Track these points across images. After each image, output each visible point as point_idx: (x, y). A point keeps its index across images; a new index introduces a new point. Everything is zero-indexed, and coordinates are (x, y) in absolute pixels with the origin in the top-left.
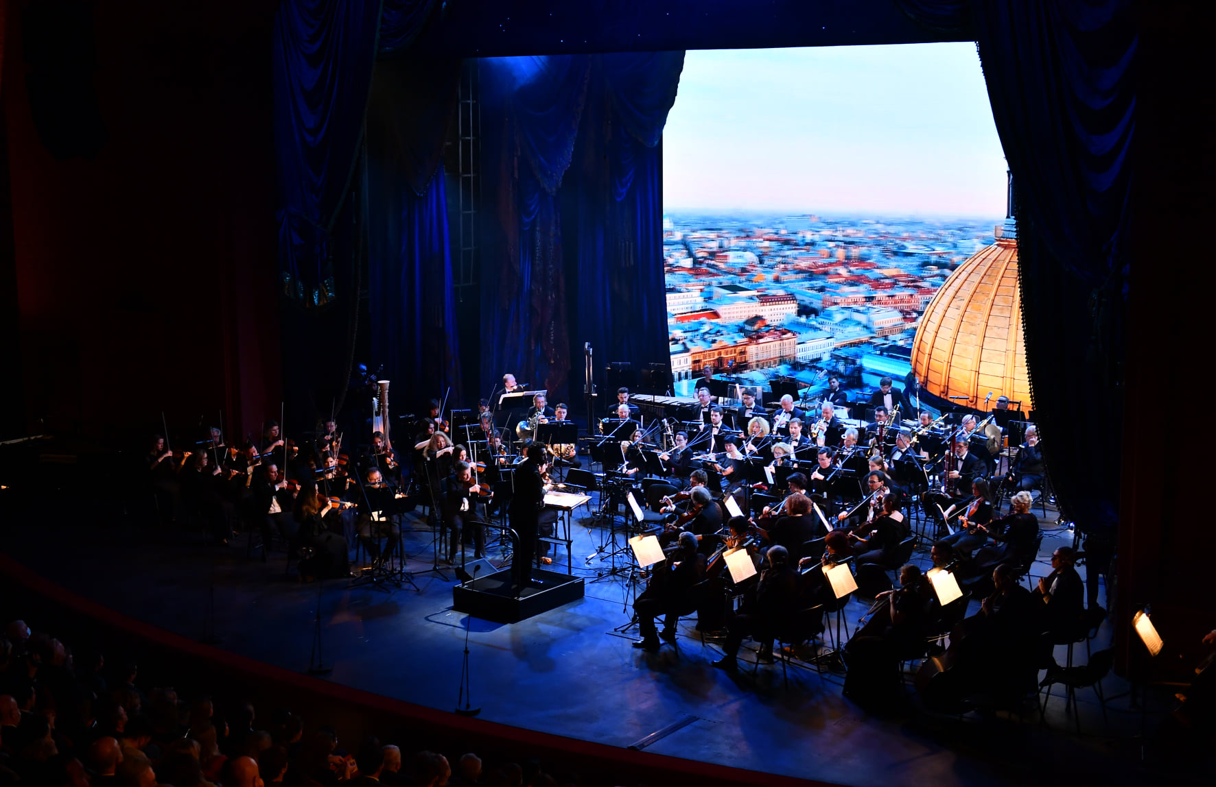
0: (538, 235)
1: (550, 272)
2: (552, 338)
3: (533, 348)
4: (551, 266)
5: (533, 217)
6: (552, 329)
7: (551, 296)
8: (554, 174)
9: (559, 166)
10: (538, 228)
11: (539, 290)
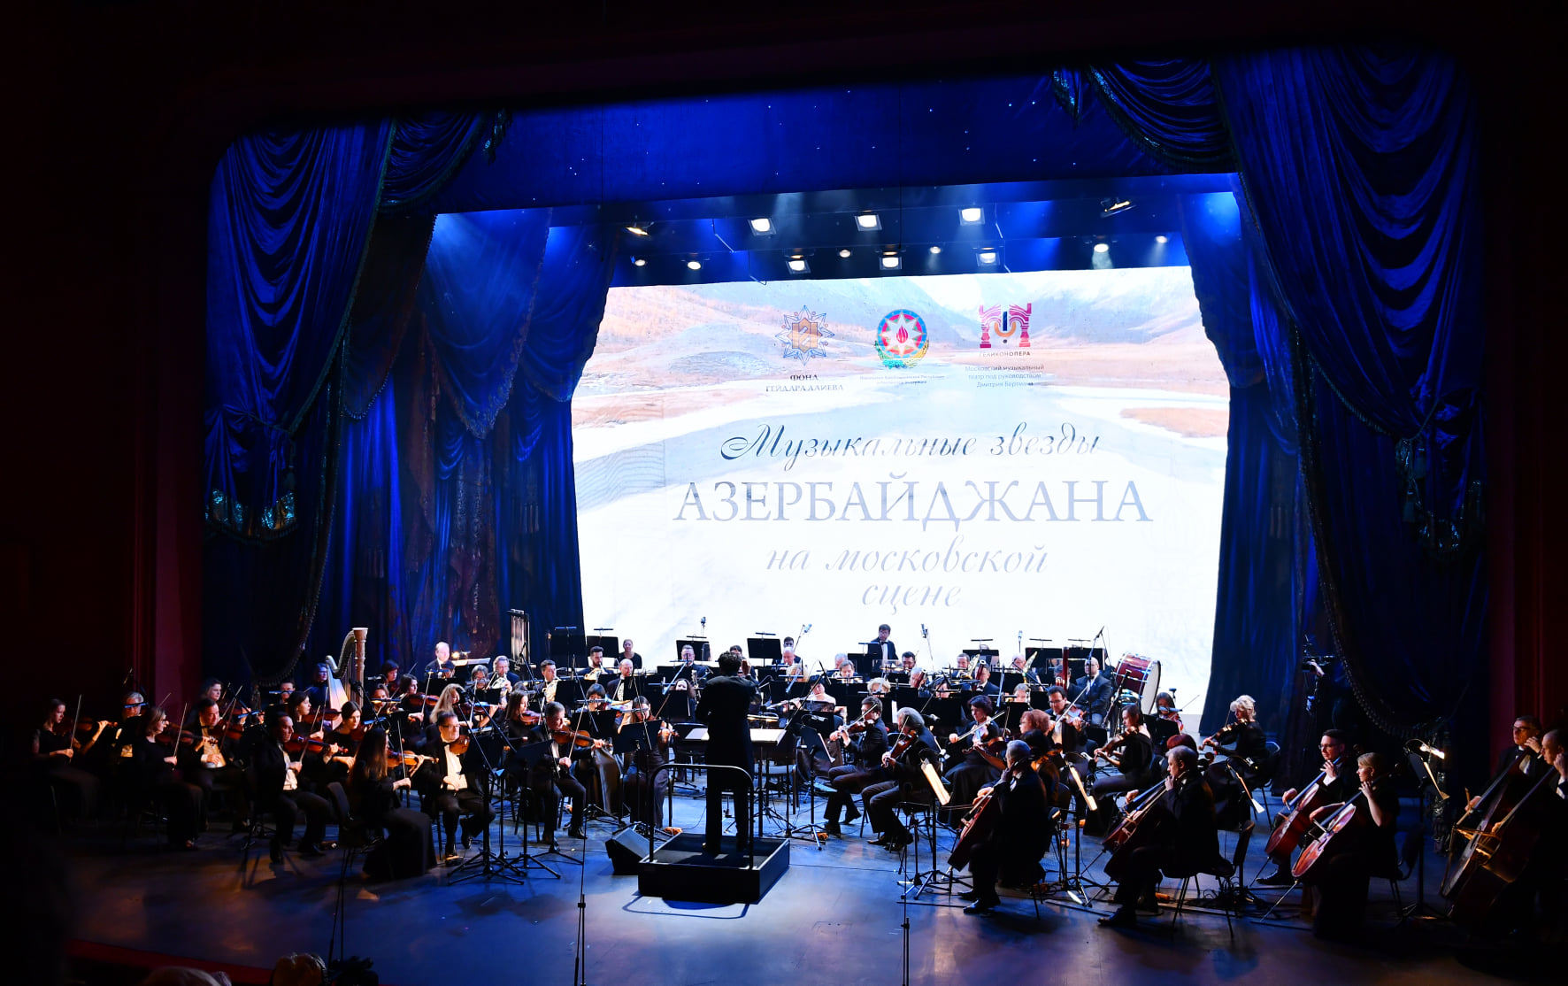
0: (461, 485)
1: (476, 528)
2: (476, 603)
3: (450, 616)
4: (477, 520)
5: (455, 464)
6: (476, 593)
7: (476, 554)
8: (485, 415)
9: (491, 406)
10: (461, 477)
11: (460, 548)
